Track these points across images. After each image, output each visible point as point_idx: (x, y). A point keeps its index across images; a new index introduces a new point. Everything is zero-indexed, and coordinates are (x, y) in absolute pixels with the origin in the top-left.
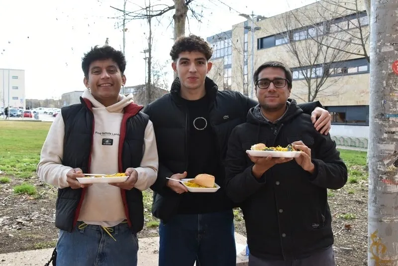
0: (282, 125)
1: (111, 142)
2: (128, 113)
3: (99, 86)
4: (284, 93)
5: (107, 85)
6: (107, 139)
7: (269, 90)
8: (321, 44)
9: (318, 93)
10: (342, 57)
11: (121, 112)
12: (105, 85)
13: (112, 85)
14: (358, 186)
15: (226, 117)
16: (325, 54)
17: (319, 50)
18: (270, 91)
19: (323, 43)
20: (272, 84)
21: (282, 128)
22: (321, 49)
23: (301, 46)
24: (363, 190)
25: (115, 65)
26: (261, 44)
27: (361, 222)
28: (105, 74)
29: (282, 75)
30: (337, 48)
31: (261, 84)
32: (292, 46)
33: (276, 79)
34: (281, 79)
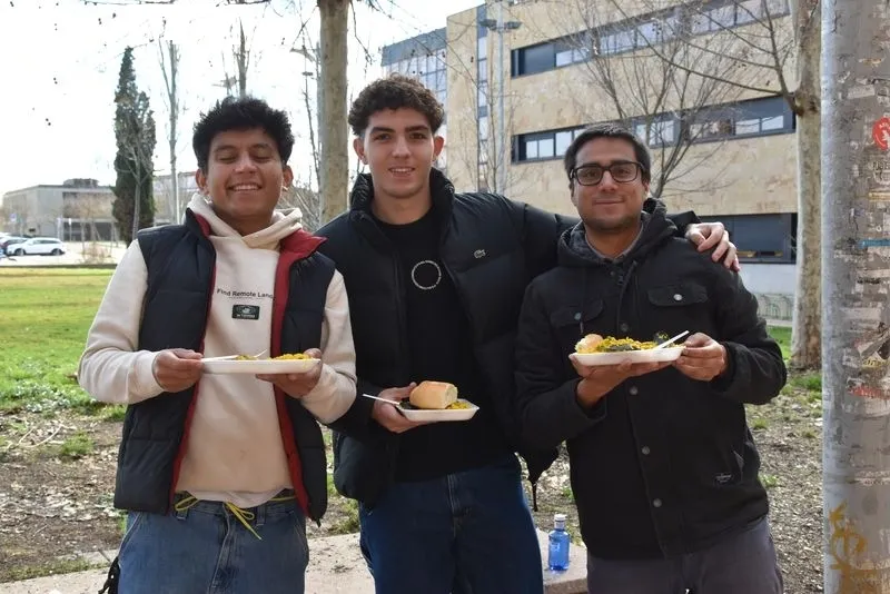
0: (635, 263)
1: (255, 312)
2: (292, 251)
3: (230, 189)
4: (634, 192)
5: (249, 187)
6: (247, 307)
7: (601, 187)
8: (671, 63)
9: (665, 187)
10: (723, 95)
11: (275, 249)
12: (244, 187)
13: (260, 187)
14: (775, 411)
15: (480, 253)
16: (681, 88)
17: (668, 78)
18: (604, 191)
19: (676, 61)
20: (607, 175)
21: (635, 270)
22: (672, 75)
23: (622, 69)
24: (787, 419)
25: (270, 143)
26: (521, 63)
27: (791, 494)
28: (245, 163)
29: (627, 154)
30: (712, 73)
31: (585, 175)
32: (601, 69)
33: (616, 163)
34: (627, 163)
